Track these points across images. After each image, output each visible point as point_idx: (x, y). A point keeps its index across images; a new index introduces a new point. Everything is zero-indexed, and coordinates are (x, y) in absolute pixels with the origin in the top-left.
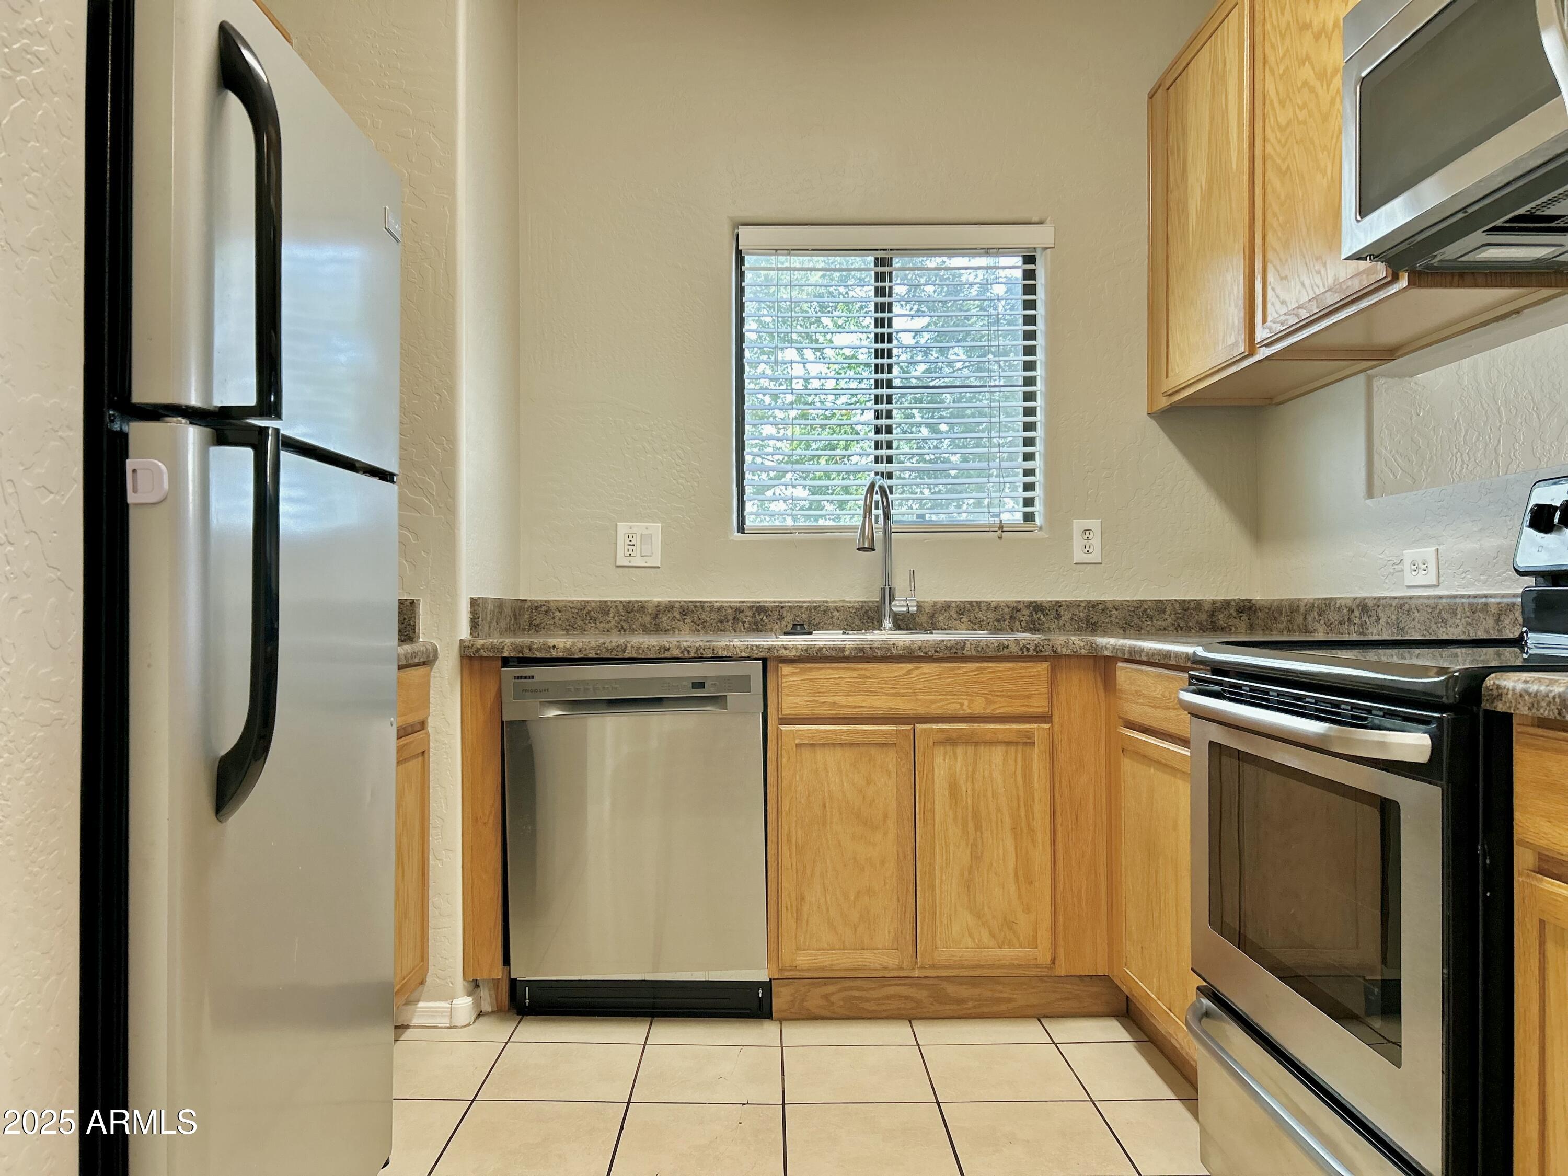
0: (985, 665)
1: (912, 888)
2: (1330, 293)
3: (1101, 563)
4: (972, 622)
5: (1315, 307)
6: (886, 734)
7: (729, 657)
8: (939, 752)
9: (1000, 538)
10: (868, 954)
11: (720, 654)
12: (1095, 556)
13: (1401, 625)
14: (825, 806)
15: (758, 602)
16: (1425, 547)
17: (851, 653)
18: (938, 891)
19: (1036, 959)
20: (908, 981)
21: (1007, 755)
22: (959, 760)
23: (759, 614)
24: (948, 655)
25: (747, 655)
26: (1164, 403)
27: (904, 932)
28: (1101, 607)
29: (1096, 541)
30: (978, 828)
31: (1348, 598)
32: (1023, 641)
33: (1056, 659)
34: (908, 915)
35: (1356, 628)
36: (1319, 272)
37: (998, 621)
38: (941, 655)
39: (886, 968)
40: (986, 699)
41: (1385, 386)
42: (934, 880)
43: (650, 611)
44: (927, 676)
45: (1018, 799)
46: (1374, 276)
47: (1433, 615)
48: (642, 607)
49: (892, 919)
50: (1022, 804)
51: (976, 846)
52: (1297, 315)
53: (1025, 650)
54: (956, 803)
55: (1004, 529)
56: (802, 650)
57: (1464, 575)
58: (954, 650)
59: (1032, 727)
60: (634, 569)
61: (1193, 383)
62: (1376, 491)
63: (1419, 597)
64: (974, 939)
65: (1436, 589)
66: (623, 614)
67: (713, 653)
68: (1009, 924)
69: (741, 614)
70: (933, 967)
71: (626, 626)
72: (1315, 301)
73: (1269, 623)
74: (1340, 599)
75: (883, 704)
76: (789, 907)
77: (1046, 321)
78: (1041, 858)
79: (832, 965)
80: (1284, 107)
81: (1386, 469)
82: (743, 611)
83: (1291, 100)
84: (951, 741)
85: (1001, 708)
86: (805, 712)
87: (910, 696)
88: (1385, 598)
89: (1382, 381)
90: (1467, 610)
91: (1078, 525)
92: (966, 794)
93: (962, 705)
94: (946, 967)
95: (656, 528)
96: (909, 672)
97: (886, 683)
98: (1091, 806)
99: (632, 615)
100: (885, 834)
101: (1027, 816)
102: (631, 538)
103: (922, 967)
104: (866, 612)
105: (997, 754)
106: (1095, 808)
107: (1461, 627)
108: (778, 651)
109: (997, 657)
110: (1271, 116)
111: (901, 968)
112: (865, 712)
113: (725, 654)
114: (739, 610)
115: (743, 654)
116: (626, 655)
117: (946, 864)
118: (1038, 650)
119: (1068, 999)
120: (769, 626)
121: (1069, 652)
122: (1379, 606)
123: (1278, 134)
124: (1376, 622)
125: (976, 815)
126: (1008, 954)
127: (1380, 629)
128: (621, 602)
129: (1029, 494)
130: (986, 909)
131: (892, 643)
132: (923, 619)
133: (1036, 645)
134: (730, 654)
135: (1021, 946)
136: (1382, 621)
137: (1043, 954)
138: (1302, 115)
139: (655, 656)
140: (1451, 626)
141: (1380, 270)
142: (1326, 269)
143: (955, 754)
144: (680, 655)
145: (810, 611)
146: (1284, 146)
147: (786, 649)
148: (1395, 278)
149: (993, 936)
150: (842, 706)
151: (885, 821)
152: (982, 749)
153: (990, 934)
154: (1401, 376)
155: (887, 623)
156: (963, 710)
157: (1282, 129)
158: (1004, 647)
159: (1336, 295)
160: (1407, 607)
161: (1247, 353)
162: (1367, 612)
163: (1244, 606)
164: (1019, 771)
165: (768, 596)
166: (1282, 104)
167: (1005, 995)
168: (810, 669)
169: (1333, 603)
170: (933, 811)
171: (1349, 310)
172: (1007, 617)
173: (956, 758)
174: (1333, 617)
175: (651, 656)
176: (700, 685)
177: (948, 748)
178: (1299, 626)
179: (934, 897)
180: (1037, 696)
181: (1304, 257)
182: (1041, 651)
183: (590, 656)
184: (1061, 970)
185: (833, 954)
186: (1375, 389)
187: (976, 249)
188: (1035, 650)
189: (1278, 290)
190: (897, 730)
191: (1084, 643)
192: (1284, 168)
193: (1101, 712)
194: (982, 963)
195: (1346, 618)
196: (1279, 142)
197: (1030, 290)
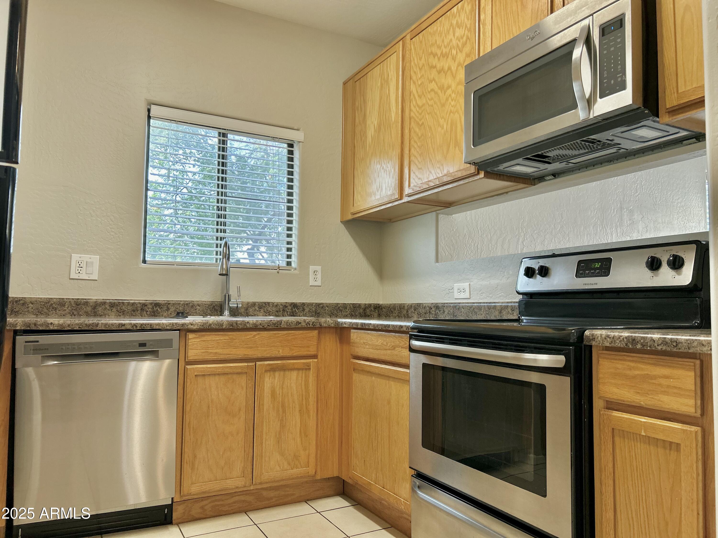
0: (290, 332)
1: (252, 445)
2: (446, 177)
3: (321, 286)
4: (265, 312)
5: (438, 181)
6: (242, 368)
7: (160, 329)
8: (267, 375)
9: (278, 272)
10: (228, 481)
11: (155, 328)
12: (319, 283)
13: (455, 314)
14: (209, 407)
15: (155, 301)
16: (463, 283)
17: (226, 327)
18: (264, 445)
19: (309, 473)
20: (244, 493)
21: (298, 375)
22: (276, 379)
23: (156, 307)
24: (274, 327)
25: (170, 328)
26: (350, 217)
27: (247, 468)
28: (321, 306)
29: (319, 276)
30: (284, 411)
31: (429, 303)
32: (307, 321)
33: (320, 328)
34: (249, 459)
35: (433, 316)
36: (439, 168)
37: (277, 312)
38: (270, 327)
39: (237, 487)
40: (290, 348)
41: (443, 218)
42: (262, 440)
43: (91, 304)
44: (263, 338)
45: (302, 396)
46: (469, 171)
47: (471, 310)
48: (86, 303)
49: (241, 462)
50: (304, 398)
51: (283, 420)
52: (428, 185)
53: (308, 325)
54: (274, 400)
55: (280, 269)
56: (201, 325)
57: (482, 294)
58: (276, 325)
59: (310, 361)
60: (81, 281)
61: (367, 210)
62: (439, 261)
63: (463, 303)
64: (280, 467)
65: (469, 300)
66: (74, 306)
67: (151, 327)
68: (296, 457)
69: (146, 307)
70: (261, 483)
71: (75, 313)
72: (438, 179)
73: (389, 313)
74: (425, 303)
75: (241, 353)
76: (188, 462)
77: (299, 174)
78: (312, 423)
79: (210, 490)
80: (420, 98)
81: (443, 251)
82: (146, 306)
83: (424, 96)
84: (273, 369)
85: (296, 353)
86: (200, 358)
87: (254, 348)
88: (447, 303)
89: (442, 216)
90: (486, 308)
91: (312, 268)
92: (279, 395)
93: (279, 351)
94: (267, 483)
95: (96, 259)
96: (255, 336)
97: (243, 342)
98: (333, 397)
99: (80, 306)
100: (239, 419)
101: (306, 405)
102: (80, 263)
103: (256, 484)
104: (214, 307)
105: (294, 374)
106: (334, 398)
107: (483, 315)
108: (187, 326)
109: (296, 328)
110: (414, 101)
111: (245, 486)
112: (232, 357)
113: (157, 327)
114: (145, 305)
115: (168, 328)
116: (98, 328)
117: (269, 431)
118: (314, 324)
119: (318, 490)
120: (161, 314)
121: (326, 326)
122: (444, 307)
123: (418, 109)
124: (443, 313)
125: (283, 406)
126: (296, 472)
127: (445, 316)
128: (73, 299)
129: (289, 253)
130: (286, 451)
131: (247, 322)
132: (242, 310)
133: (313, 322)
134: (160, 328)
135: (301, 468)
136: (446, 313)
137: (311, 471)
138: (430, 103)
139: (116, 329)
140: (479, 315)
141: (472, 169)
142: (443, 167)
143: (274, 376)
144: (132, 328)
145: (184, 306)
146: (420, 114)
147: (192, 325)
148: (478, 173)
149: (289, 464)
150: (221, 354)
151: (239, 412)
152: (287, 373)
153: (288, 464)
154: (448, 214)
155: (227, 313)
156: (280, 354)
157: (420, 107)
158: (299, 323)
159: (449, 178)
160: (458, 307)
161: (399, 199)
162: (439, 309)
163: (376, 306)
164: (303, 382)
165: (161, 298)
166: (420, 97)
167: (290, 493)
168: (204, 336)
169: (421, 305)
170: (263, 405)
171: (453, 184)
172: (281, 310)
173: (275, 378)
174: (422, 311)
175: (114, 329)
176: (142, 345)
177: (271, 373)
178: (404, 315)
179: (262, 448)
180: (312, 346)
181: (431, 161)
182: (315, 325)
183: (75, 329)
184: (318, 477)
185: (210, 484)
186: (439, 219)
187: (269, 137)
188: (312, 324)
189: (417, 173)
190: (247, 366)
191: (333, 321)
192: (420, 123)
193: (338, 353)
194: (284, 478)
195: (428, 312)
196: (418, 112)
197: (291, 159)
